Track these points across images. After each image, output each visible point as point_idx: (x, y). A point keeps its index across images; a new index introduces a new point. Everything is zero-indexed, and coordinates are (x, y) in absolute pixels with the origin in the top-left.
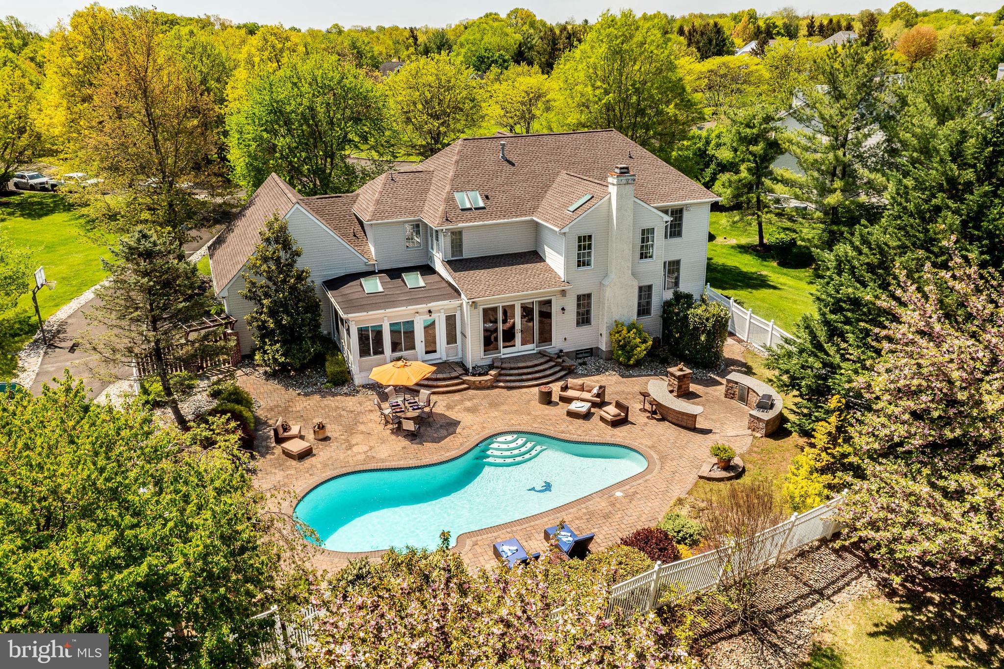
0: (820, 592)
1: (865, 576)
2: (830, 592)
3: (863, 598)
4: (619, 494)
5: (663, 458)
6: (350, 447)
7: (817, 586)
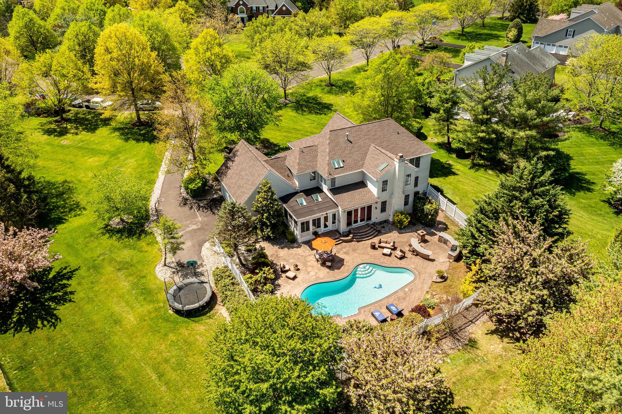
0: (471, 321)
1: (485, 315)
2: (474, 321)
3: (484, 322)
4: (407, 290)
5: (419, 273)
6: (308, 273)
7: (471, 319)
